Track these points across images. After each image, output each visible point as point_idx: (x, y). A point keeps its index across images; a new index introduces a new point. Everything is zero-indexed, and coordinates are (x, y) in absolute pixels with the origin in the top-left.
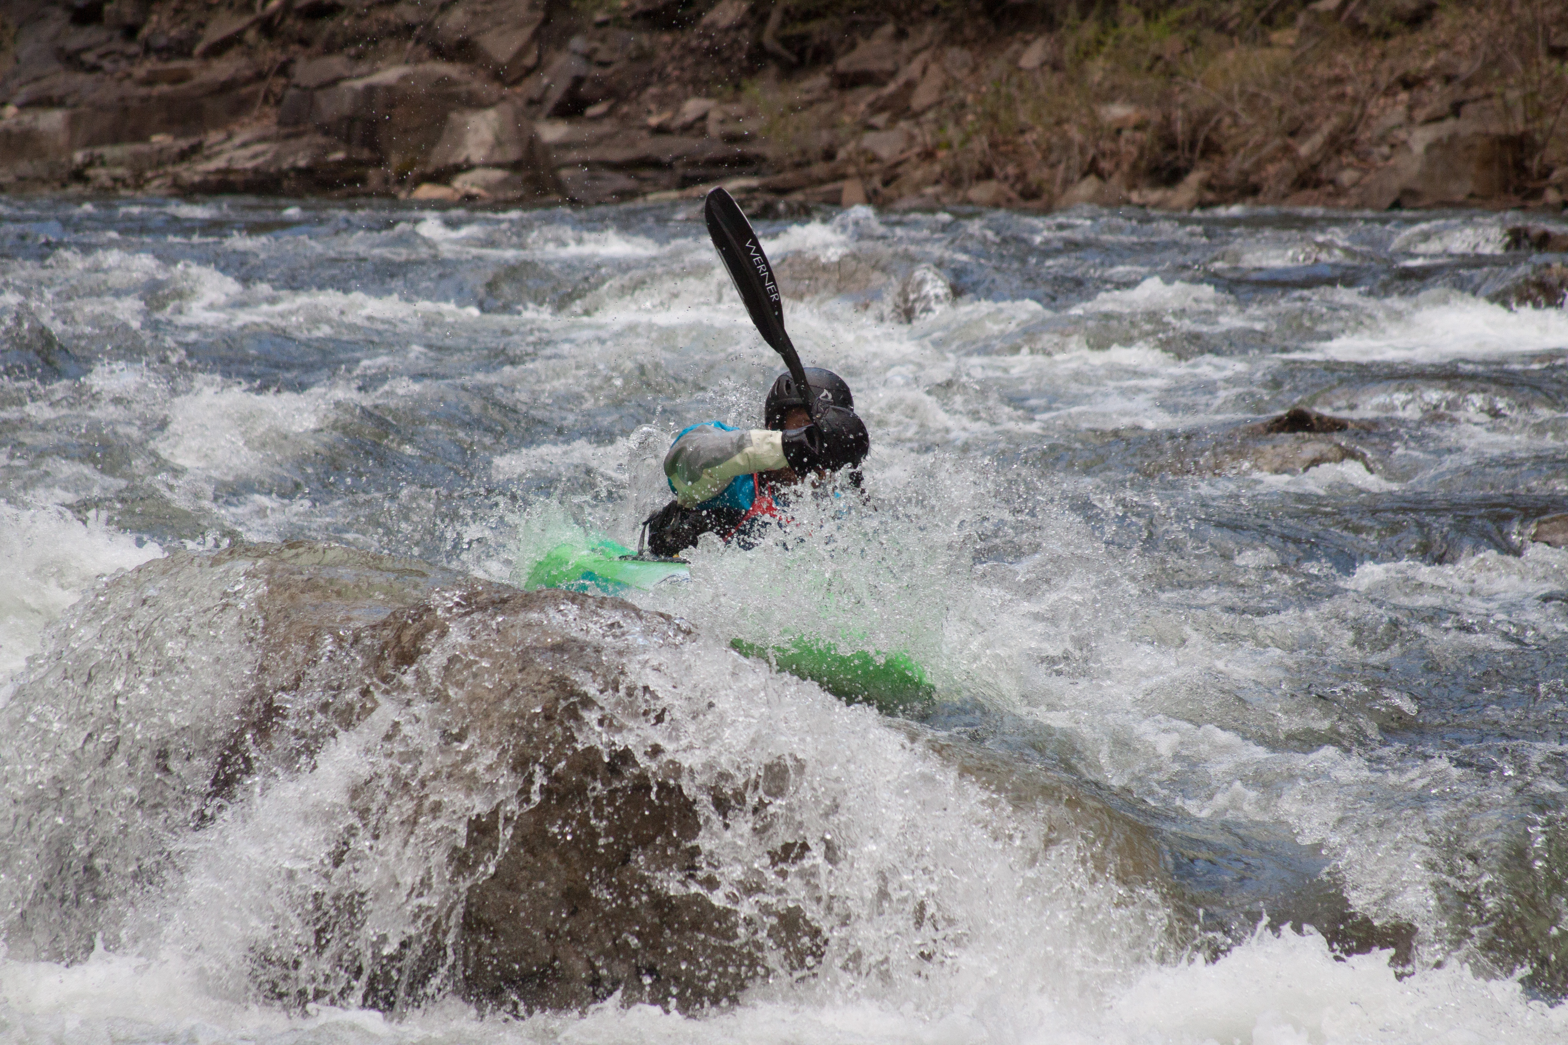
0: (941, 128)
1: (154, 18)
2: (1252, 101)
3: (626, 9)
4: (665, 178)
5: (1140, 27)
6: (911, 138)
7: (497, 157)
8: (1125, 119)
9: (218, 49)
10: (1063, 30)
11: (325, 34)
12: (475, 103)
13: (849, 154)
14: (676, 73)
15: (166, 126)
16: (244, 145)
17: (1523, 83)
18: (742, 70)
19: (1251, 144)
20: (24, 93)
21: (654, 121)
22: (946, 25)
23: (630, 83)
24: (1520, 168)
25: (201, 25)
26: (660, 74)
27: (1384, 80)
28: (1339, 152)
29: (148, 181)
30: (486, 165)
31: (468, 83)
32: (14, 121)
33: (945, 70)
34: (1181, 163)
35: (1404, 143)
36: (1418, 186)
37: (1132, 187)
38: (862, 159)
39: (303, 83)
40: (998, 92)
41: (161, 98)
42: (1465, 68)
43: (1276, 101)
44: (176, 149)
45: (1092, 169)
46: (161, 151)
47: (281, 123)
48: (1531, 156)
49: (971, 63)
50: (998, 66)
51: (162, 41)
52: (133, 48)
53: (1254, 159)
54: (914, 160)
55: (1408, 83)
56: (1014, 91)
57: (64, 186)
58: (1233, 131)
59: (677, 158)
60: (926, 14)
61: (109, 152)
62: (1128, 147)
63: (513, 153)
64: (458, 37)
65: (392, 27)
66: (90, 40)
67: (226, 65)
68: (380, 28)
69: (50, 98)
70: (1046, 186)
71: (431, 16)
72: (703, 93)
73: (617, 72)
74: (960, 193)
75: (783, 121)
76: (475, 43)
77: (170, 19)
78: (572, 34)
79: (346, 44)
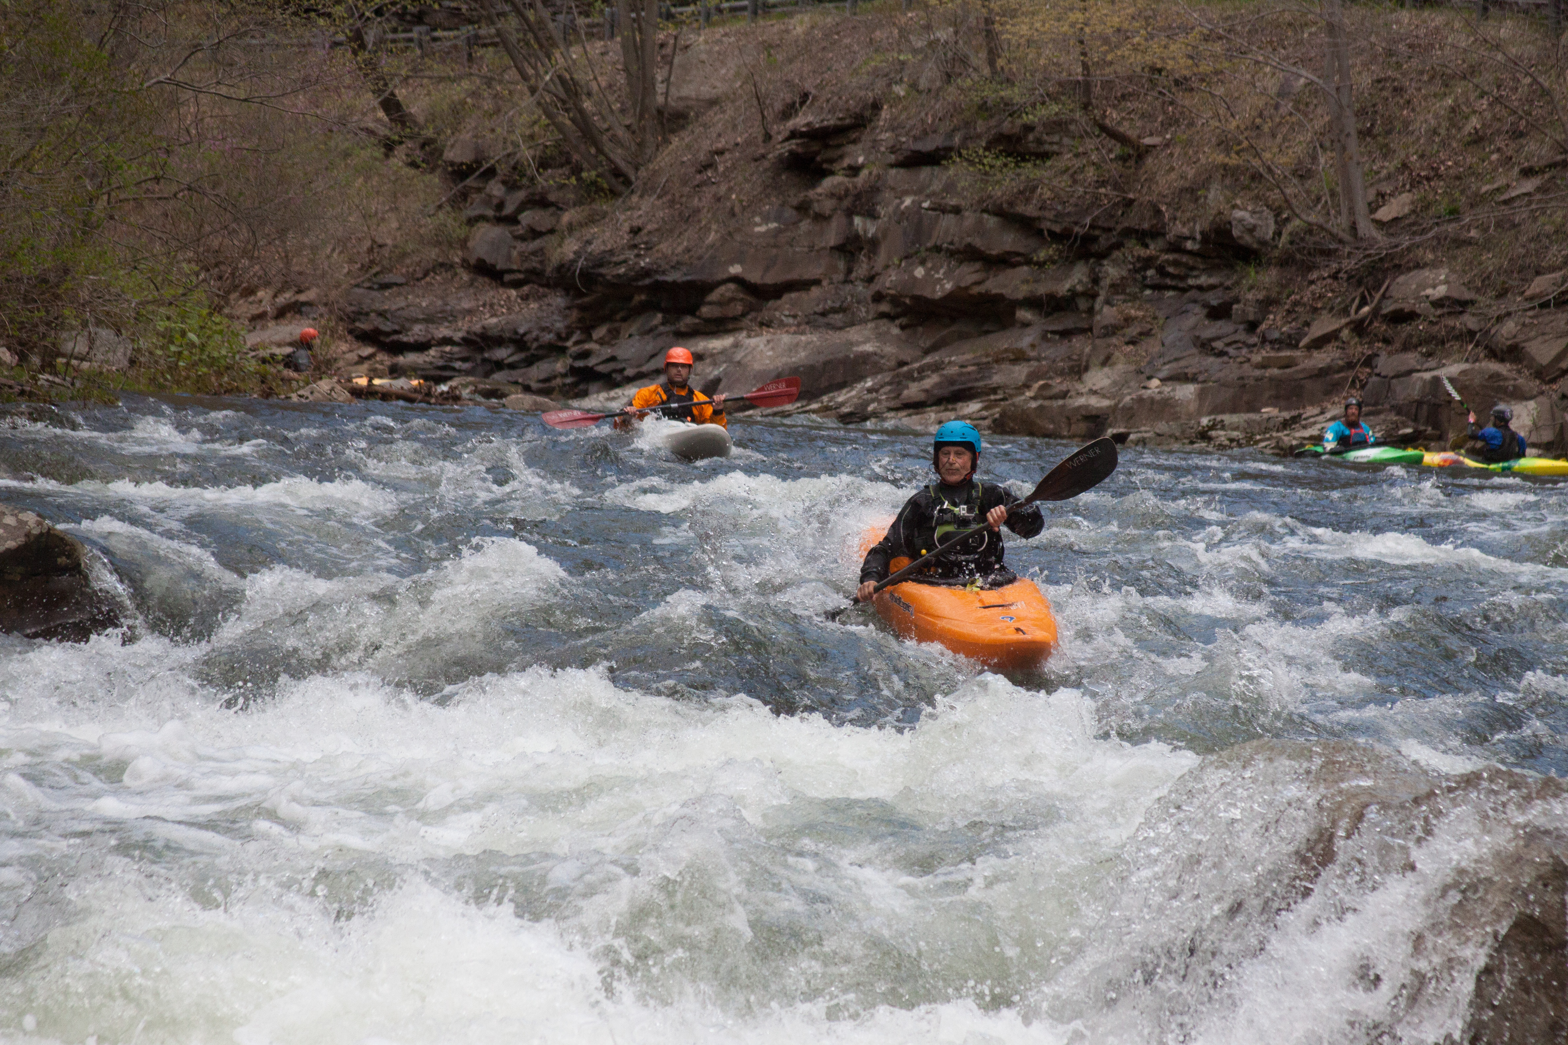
1: (1271, 317)
9: (1319, 343)
11: (1404, 335)
12: (1520, 395)
15: (1275, 400)
20: (1166, 370)
25: (1307, 324)
29: (1257, 442)
31: (1515, 379)
32: (1157, 391)
39: (1383, 374)
41: (1271, 379)
44: (1280, 419)
46: (1268, 420)
51: (1276, 335)
52: (1254, 340)
57: (1192, 443)
61: (1227, 418)
64: (1509, 343)
65: (1457, 332)
66: (1220, 332)
67: (1324, 355)
68: (1448, 333)
69: (1186, 374)
71: (1489, 325)
76: (1523, 348)
77: (1283, 317)
79: (1420, 344)
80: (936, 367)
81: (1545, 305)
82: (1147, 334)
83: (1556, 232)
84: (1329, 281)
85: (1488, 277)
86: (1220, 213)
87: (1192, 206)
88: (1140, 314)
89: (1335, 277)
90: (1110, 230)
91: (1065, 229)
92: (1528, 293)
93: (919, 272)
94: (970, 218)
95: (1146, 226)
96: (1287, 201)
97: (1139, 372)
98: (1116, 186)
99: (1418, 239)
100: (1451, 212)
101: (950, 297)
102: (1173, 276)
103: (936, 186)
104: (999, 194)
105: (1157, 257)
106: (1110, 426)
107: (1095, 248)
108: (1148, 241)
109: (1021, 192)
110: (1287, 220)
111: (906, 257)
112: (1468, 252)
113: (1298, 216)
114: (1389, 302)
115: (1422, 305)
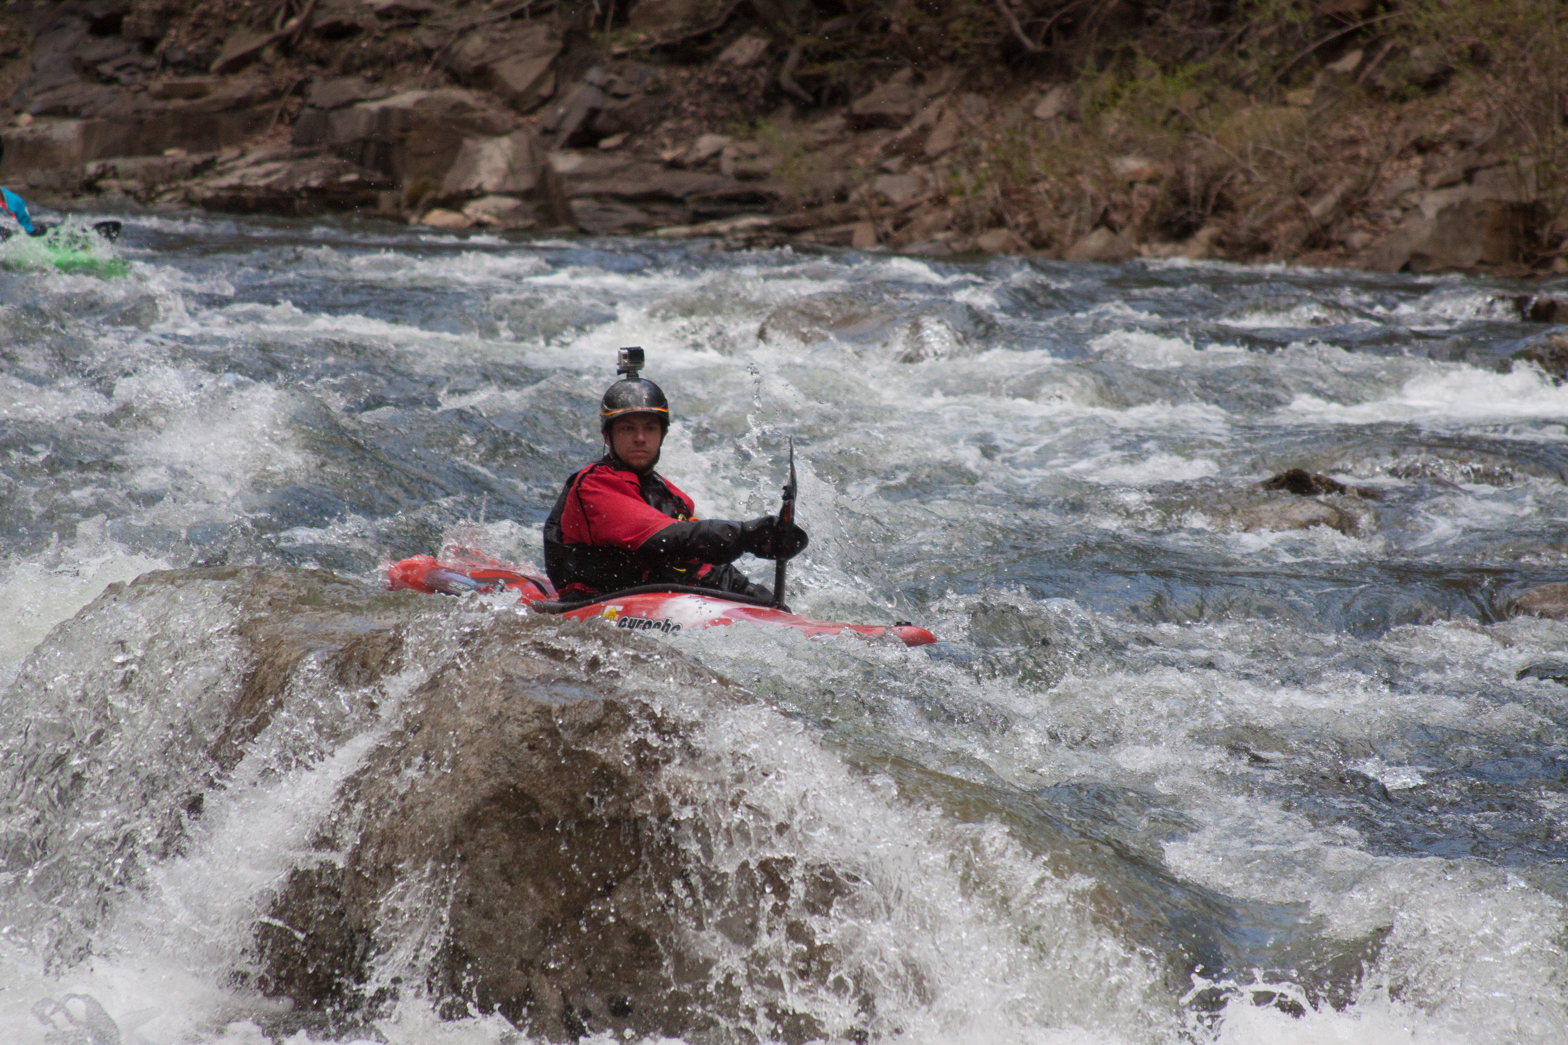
0: (954, 173)
1: (173, 32)
2: (1265, 159)
3: (644, 43)
4: (676, 213)
5: (1156, 82)
6: (924, 182)
7: (510, 186)
8: (1138, 173)
9: (235, 66)
10: (1080, 81)
11: (343, 55)
12: (489, 130)
13: (862, 196)
14: (692, 108)
15: (180, 140)
16: (258, 163)
17: (1537, 152)
18: (758, 108)
19: (1263, 202)
20: (39, 102)
21: (667, 155)
22: (964, 71)
23: (645, 117)
24: (1531, 235)
25: (219, 41)
26: (676, 109)
27: (1398, 143)
28: (1350, 214)
29: (160, 194)
30: (500, 193)
31: (484, 110)
32: (28, 129)
33: (960, 116)
34: (1193, 219)
35: (1416, 206)
36: (1428, 250)
37: (1143, 240)
38: (875, 202)
39: (319, 103)
40: (1012, 140)
41: (176, 112)
42: (1480, 134)
43: (1290, 160)
44: (189, 164)
45: (1103, 221)
46: (173, 165)
47: (295, 142)
48: (1542, 225)
49: (986, 110)
50: (1013, 114)
51: (179, 56)
52: (150, 62)
53: (1265, 217)
54: (926, 204)
55: (1422, 147)
56: (1028, 140)
57: (75, 196)
58: (1246, 188)
59: (690, 193)
60: (943, 59)
61: (121, 163)
62: (1140, 201)
63: (525, 182)
64: (475, 63)
65: (409, 51)
66: (108, 52)
67: (242, 82)
68: (398, 51)
69: (65, 108)
70: (1057, 236)
71: (449, 41)
72: (719, 128)
73: (633, 105)
74: (971, 240)
75: (796, 161)
76: (493, 70)
77: (188, 33)
78: (589, 66)
79: (364, 66)
81: (518, 15)
82: (13, 54)
97: (5, 105)
114: (322, 13)
115: (366, 16)
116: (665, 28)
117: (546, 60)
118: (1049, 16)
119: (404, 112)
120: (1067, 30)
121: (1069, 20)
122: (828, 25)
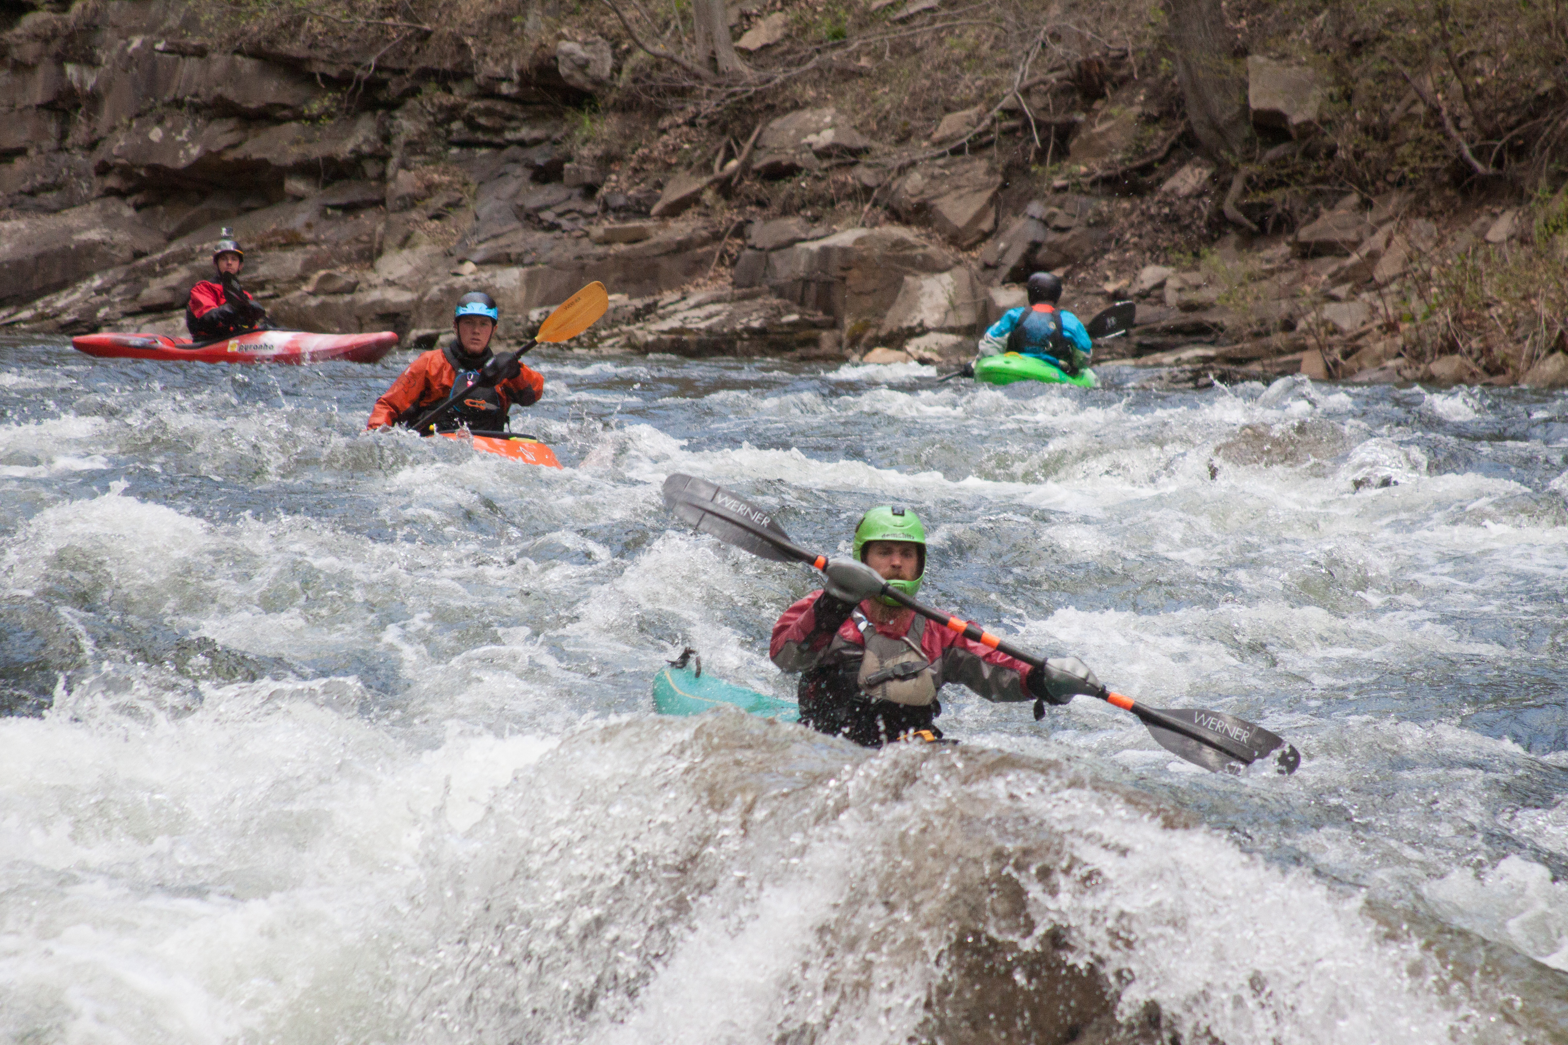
0: (1404, 299)
1: (614, 177)
3: (1086, 175)
4: (1120, 346)
6: (1374, 309)
7: (952, 322)
9: (676, 209)
10: (1532, 204)
11: (782, 195)
12: (931, 267)
13: (1309, 324)
14: (1135, 239)
15: (624, 285)
16: (698, 306)
18: (1202, 238)
20: (482, 251)
21: (1110, 287)
22: (1412, 196)
23: (1088, 250)
25: (660, 185)
26: (1118, 241)
29: (602, 340)
30: (940, 330)
31: (924, 247)
32: (472, 277)
33: (1409, 242)
38: (1323, 330)
39: (759, 246)
40: (1464, 264)
41: (617, 257)
44: (631, 308)
45: (1560, 345)
46: (615, 310)
47: (735, 284)
49: (1436, 234)
50: (1465, 238)
51: (621, 201)
52: (592, 208)
54: (1376, 332)
56: (1480, 264)
60: (1391, 184)
63: (966, 318)
64: (914, 200)
65: (850, 190)
66: (550, 199)
67: (682, 225)
68: (838, 190)
69: (508, 255)
70: (1511, 362)
71: (889, 179)
72: (1161, 260)
73: (1074, 237)
74: (1422, 367)
75: (1243, 290)
76: (933, 206)
77: (629, 177)
78: (1030, 199)
79: (804, 206)
80: (185, 258)
81: (957, 151)
82: (456, 205)
83: (968, 57)
84: (685, 129)
85: (885, 118)
86: (542, 46)
87: (505, 38)
88: (446, 179)
89: (691, 123)
90: (401, 72)
91: (344, 72)
92: (937, 136)
93: (156, 134)
94: (219, 62)
95: (448, 65)
96: (626, 28)
97: (448, 254)
98: (407, 15)
99: (794, 71)
100: (835, 36)
101: (198, 165)
102: (485, 129)
103: (173, 21)
104: (256, 29)
105: (464, 106)
106: (414, 326)
107: (383, 96)
108: (451, 84)
109: (283, 26)
110: (629, 51)
111: (138, 116)
112: (859, 86)
113: (641, 46)
114: (762, 154)
115: (804, 156)
116: (1107, 160)
117: (988, 194)
118: (1500, 139)
119: (844, 251)
120: (1519, 152)
121: (1521, 142)
122: (1271, 153)
